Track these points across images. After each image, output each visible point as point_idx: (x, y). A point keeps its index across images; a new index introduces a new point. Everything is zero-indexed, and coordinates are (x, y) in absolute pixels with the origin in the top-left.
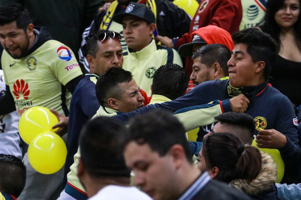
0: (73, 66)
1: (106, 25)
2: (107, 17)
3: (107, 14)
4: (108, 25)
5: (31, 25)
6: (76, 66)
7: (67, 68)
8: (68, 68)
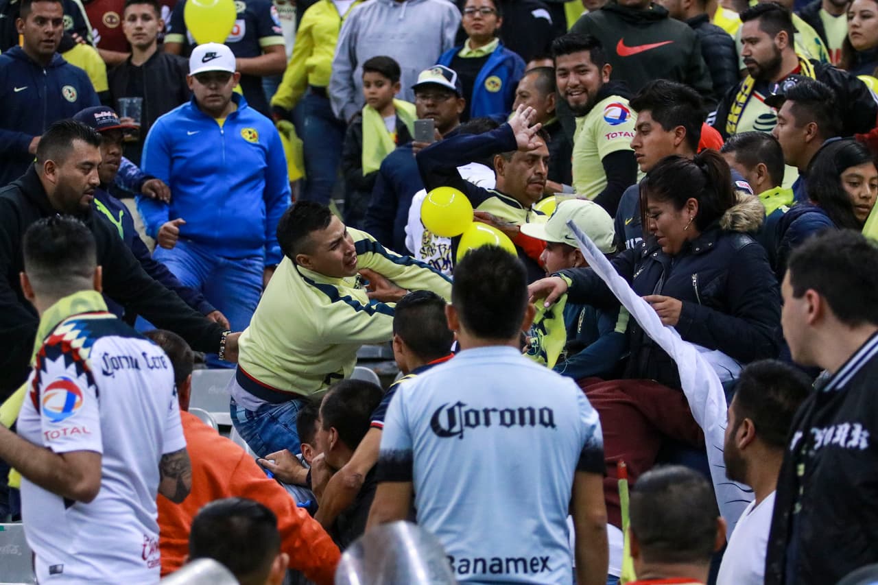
0: (619, 134)
1: (740, 106)
2: (743, 94)
3: (743, 89)
4: (742, 105)
5: (608, 66)
6: (625, 135)
7: (608, 135)
8: (610, 136)
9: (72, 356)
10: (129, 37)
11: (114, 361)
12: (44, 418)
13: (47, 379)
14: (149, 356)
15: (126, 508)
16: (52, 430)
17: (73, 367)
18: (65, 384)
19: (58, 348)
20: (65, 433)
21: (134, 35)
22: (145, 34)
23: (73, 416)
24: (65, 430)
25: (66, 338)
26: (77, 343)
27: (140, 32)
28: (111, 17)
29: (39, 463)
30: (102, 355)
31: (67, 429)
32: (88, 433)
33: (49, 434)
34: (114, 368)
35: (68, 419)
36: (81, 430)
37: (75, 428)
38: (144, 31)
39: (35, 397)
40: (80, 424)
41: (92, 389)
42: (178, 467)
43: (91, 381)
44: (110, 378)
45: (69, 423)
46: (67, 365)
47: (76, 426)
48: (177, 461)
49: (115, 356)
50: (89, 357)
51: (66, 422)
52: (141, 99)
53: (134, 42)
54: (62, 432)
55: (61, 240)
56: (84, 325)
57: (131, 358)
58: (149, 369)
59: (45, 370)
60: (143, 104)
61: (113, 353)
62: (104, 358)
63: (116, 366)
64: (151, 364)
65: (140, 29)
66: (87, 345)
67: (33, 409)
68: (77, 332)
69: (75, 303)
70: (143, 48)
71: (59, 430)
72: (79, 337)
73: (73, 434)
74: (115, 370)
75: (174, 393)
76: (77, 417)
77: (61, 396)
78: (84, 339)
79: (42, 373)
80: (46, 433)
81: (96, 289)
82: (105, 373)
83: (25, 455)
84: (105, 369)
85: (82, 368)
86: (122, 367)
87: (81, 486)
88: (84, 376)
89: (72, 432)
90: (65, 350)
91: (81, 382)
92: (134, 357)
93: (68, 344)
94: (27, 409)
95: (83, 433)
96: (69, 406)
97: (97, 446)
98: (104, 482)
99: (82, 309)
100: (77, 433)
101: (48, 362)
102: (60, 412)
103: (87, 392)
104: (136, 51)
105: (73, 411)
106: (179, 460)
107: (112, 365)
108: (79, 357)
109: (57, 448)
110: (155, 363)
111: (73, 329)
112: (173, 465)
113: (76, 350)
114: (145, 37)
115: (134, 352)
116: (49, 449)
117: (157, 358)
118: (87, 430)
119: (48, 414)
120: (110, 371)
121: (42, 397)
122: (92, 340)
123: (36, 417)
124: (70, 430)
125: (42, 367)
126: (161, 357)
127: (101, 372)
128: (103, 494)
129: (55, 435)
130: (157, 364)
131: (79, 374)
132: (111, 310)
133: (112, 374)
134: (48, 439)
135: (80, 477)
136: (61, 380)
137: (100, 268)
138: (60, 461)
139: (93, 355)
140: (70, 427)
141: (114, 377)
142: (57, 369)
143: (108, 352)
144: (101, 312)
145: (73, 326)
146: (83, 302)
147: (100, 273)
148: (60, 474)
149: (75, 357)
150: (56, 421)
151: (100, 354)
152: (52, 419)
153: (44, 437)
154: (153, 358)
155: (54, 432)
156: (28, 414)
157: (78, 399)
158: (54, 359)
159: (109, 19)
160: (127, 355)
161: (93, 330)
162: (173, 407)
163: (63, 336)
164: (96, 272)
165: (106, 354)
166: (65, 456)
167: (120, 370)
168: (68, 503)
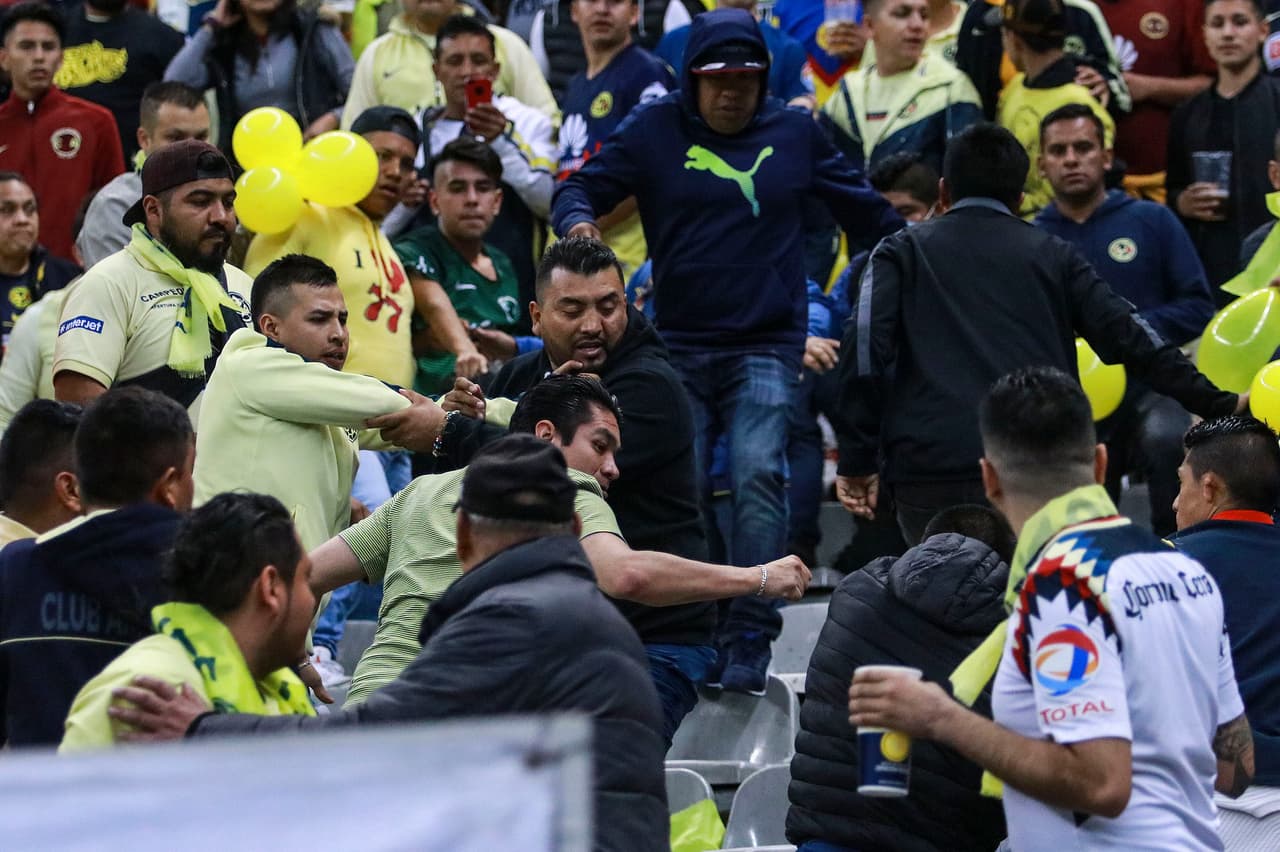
9: (1078, 592)
10: (1214, 53)
11: (1140, 592)
12: (1040, 690)
13: (1041, 629)
14: (1188, 578)
15: (1171, 818)
16: (1053, 707)
17: (1080, 607)
18: (1070, 635)
19: (1053, 580)
20: (1074, 713)
21: (1221, 48)
22: (1237, 47)
23: (1084, 685)
24: (1074, 708)
25: (1065, 564)
26: (1084, 570)
27: (1229, 43)
28: (1155, 22)
29: (1035, 762)
30: (1123, 585)
31: (1078, 705)
32: (1111, 710)
33: (1049, 715)
34: (1141, 603)
35: (1076, 690)
36: (1099, 706)
37: (1089, 704)
38: (1237, 41)
39: (1022, 657)
40: (1097, 697)
41: (1112, 641)
42: (1236, 745)
43: (1110, 628)
44: (1136, 620)
45: (1078, 696)
46: (1072, 606)
47: (1090, 700)
48: (1234, 736)
49: (1141, 585)
50: (1105, 590)
51: (1076, 695)
52: (1228, 155)
53: (1222, 58)
54: (1069, 711)
55: (1049, 407)
56: (1091, 540)
57: (1163, 585)
58: (1191, 599)
59: (1037, 614)
60: (1233, 163)
61: (1139, 581)
62: (1125, 589)
63: (1144, 600)
64: (1193, 590)
65: (1229, 38)
66: (1100, 571)
67: (1018, 674)
68: (1082, 552)
69: (1073, 508)
70: (1236, 68)
71: (1063, 707)
72: (1085, 559)
73: (1088, 713)
74: (1143, 608)
75: (1224, 632)
76: (1093, 686)
77: (1065, 654)
78: (1093, 563)
79: (1033, 619)
80: (1044, 713)
81: (1098, 481)
82: (1130, 614)
83: (1009, 753)
84: (1129, 606)
85: (1095, 608)
86: (1152, 602)
87: (1104, 793)
88: (1098, 621)
89: (1086, 710)
90: (1066, 581)
91: (1094, 631)
92: (1166, 581)
93: (1070, 572)
94: (1007, 675)
95: (1101, 711)
96: (1078, 670)
97: (1124, 729)
98: (1137, 780)
99: (1084, 514)
100: (1093, 712)
101: (1041, 602)
102: (1064, 679)
103: (1105, 646)
104: (1224, 74)
105: (1085, 677)
106: (1237, 732)
107: (1139, 599)
108: (1089, 590)
109: (1062, 736)
110: (1197, 587)
111: (1076, 547)
112: (1229, 743)
113: (1084, 581)
114: (1237, 52)
115: (1168, 575)
116: (1050, 738)
117: (1199, 579)
118: (1108, 705)
119: (1045, 682)
120: (1135, 610)
121: (1034, 657)
122: (1105, 563)
123: (1026, 686)
124: (1082, 707)
125: (1030, 609)
126: (1204, 577)
127: (1124, 613)
128: (1136, 798)
129: (1059, 715)
130: (1201, 590)
131: (1091, 618)
132: (1122, 513)
133: (1139, 613)
134: (1046, 722)
135: (1101, 780)
136: (1063, 629)
137: (1102, 447)
138: (1067, 754)
139: (1109, 587)
140: (1081, 702)
141: (1141, 618)
142: (1055, 612)
143: (1130, 580)
144: (1110, 517)
145: (1073, 542)
146: (1085, 504)
147: (1104, 455)
148: (1068, 776)
149: (1083, 592)
150: (1058, 693)
151: (1120, 583)
152: (1052, 691)
153: (1040, 719)
154: (1194, 580)
155: (1056, 711)
156: (1010, 683)
157: (1091, 657)
158: (1051, 597)
159: (1151, 26)
160: (1157, 582)
161: (1105, 547)
162: (1224, 652)
163: (1061, 559)
164: (1098, 453)
165: (1128, 583)
166: (1076, 747)
167: (1150, 605)
168: (1080, 820)
